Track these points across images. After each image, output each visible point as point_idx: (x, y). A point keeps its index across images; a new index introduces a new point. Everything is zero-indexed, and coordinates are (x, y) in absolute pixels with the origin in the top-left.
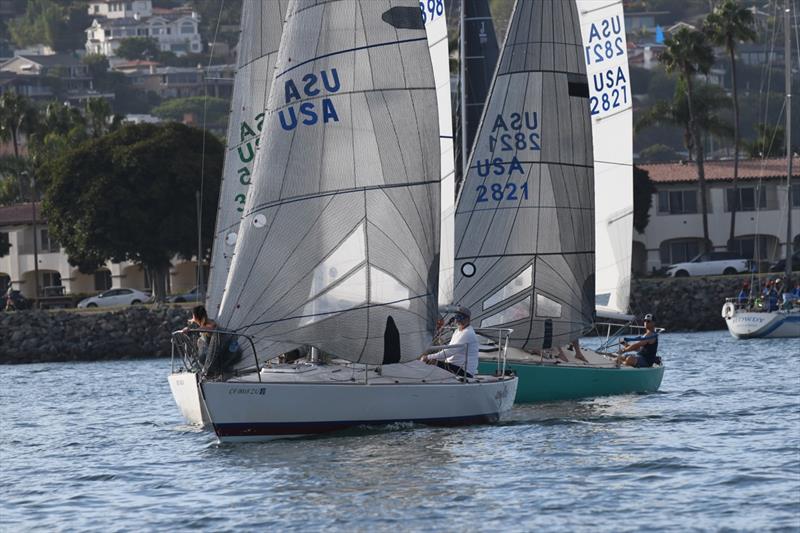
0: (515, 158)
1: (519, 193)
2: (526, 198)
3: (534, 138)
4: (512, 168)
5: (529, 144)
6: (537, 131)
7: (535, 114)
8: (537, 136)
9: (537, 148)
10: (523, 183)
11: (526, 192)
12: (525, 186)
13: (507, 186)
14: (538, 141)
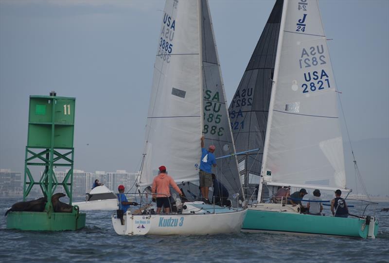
0: (240, 110)
1: (240, 126)
2: (243, 128)
3: (250, 100)
4: (239, 115)
5: (247, 103)
6: (252, 97)
7: (252, 89)
8: (251, 99)
9: (250, 104)
10: (242, 121)
11: (243, 125)
12: (243, 123)
13: (235, 123)
14: (251, 101)
